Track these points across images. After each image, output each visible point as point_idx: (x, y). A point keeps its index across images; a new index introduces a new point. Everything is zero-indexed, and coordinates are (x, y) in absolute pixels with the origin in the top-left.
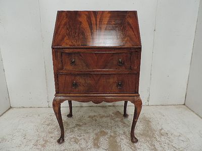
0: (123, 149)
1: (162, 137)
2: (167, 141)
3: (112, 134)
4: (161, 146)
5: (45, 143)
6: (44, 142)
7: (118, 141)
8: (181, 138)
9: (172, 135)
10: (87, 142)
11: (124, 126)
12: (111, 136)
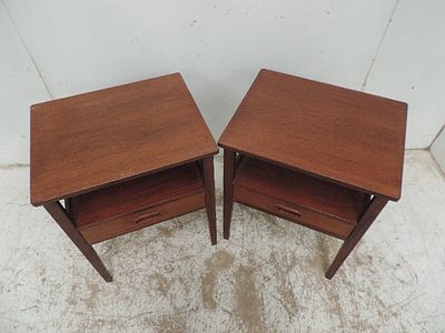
0: (267, 309)
1: (359, 269)
2: (368, 283)
3: (245, 261)
4: (352, 301)
5: (94, 295)
6: (89, 292)
7: (257, 285)
8: (400, 274)
9: (381, 261)
10: (188, 291)
11: (274, 233)
12: (241, 268)
